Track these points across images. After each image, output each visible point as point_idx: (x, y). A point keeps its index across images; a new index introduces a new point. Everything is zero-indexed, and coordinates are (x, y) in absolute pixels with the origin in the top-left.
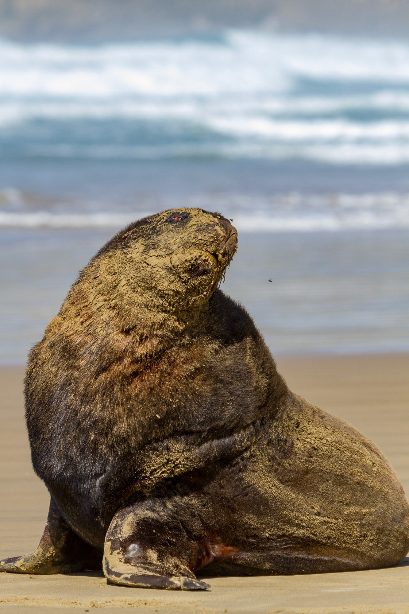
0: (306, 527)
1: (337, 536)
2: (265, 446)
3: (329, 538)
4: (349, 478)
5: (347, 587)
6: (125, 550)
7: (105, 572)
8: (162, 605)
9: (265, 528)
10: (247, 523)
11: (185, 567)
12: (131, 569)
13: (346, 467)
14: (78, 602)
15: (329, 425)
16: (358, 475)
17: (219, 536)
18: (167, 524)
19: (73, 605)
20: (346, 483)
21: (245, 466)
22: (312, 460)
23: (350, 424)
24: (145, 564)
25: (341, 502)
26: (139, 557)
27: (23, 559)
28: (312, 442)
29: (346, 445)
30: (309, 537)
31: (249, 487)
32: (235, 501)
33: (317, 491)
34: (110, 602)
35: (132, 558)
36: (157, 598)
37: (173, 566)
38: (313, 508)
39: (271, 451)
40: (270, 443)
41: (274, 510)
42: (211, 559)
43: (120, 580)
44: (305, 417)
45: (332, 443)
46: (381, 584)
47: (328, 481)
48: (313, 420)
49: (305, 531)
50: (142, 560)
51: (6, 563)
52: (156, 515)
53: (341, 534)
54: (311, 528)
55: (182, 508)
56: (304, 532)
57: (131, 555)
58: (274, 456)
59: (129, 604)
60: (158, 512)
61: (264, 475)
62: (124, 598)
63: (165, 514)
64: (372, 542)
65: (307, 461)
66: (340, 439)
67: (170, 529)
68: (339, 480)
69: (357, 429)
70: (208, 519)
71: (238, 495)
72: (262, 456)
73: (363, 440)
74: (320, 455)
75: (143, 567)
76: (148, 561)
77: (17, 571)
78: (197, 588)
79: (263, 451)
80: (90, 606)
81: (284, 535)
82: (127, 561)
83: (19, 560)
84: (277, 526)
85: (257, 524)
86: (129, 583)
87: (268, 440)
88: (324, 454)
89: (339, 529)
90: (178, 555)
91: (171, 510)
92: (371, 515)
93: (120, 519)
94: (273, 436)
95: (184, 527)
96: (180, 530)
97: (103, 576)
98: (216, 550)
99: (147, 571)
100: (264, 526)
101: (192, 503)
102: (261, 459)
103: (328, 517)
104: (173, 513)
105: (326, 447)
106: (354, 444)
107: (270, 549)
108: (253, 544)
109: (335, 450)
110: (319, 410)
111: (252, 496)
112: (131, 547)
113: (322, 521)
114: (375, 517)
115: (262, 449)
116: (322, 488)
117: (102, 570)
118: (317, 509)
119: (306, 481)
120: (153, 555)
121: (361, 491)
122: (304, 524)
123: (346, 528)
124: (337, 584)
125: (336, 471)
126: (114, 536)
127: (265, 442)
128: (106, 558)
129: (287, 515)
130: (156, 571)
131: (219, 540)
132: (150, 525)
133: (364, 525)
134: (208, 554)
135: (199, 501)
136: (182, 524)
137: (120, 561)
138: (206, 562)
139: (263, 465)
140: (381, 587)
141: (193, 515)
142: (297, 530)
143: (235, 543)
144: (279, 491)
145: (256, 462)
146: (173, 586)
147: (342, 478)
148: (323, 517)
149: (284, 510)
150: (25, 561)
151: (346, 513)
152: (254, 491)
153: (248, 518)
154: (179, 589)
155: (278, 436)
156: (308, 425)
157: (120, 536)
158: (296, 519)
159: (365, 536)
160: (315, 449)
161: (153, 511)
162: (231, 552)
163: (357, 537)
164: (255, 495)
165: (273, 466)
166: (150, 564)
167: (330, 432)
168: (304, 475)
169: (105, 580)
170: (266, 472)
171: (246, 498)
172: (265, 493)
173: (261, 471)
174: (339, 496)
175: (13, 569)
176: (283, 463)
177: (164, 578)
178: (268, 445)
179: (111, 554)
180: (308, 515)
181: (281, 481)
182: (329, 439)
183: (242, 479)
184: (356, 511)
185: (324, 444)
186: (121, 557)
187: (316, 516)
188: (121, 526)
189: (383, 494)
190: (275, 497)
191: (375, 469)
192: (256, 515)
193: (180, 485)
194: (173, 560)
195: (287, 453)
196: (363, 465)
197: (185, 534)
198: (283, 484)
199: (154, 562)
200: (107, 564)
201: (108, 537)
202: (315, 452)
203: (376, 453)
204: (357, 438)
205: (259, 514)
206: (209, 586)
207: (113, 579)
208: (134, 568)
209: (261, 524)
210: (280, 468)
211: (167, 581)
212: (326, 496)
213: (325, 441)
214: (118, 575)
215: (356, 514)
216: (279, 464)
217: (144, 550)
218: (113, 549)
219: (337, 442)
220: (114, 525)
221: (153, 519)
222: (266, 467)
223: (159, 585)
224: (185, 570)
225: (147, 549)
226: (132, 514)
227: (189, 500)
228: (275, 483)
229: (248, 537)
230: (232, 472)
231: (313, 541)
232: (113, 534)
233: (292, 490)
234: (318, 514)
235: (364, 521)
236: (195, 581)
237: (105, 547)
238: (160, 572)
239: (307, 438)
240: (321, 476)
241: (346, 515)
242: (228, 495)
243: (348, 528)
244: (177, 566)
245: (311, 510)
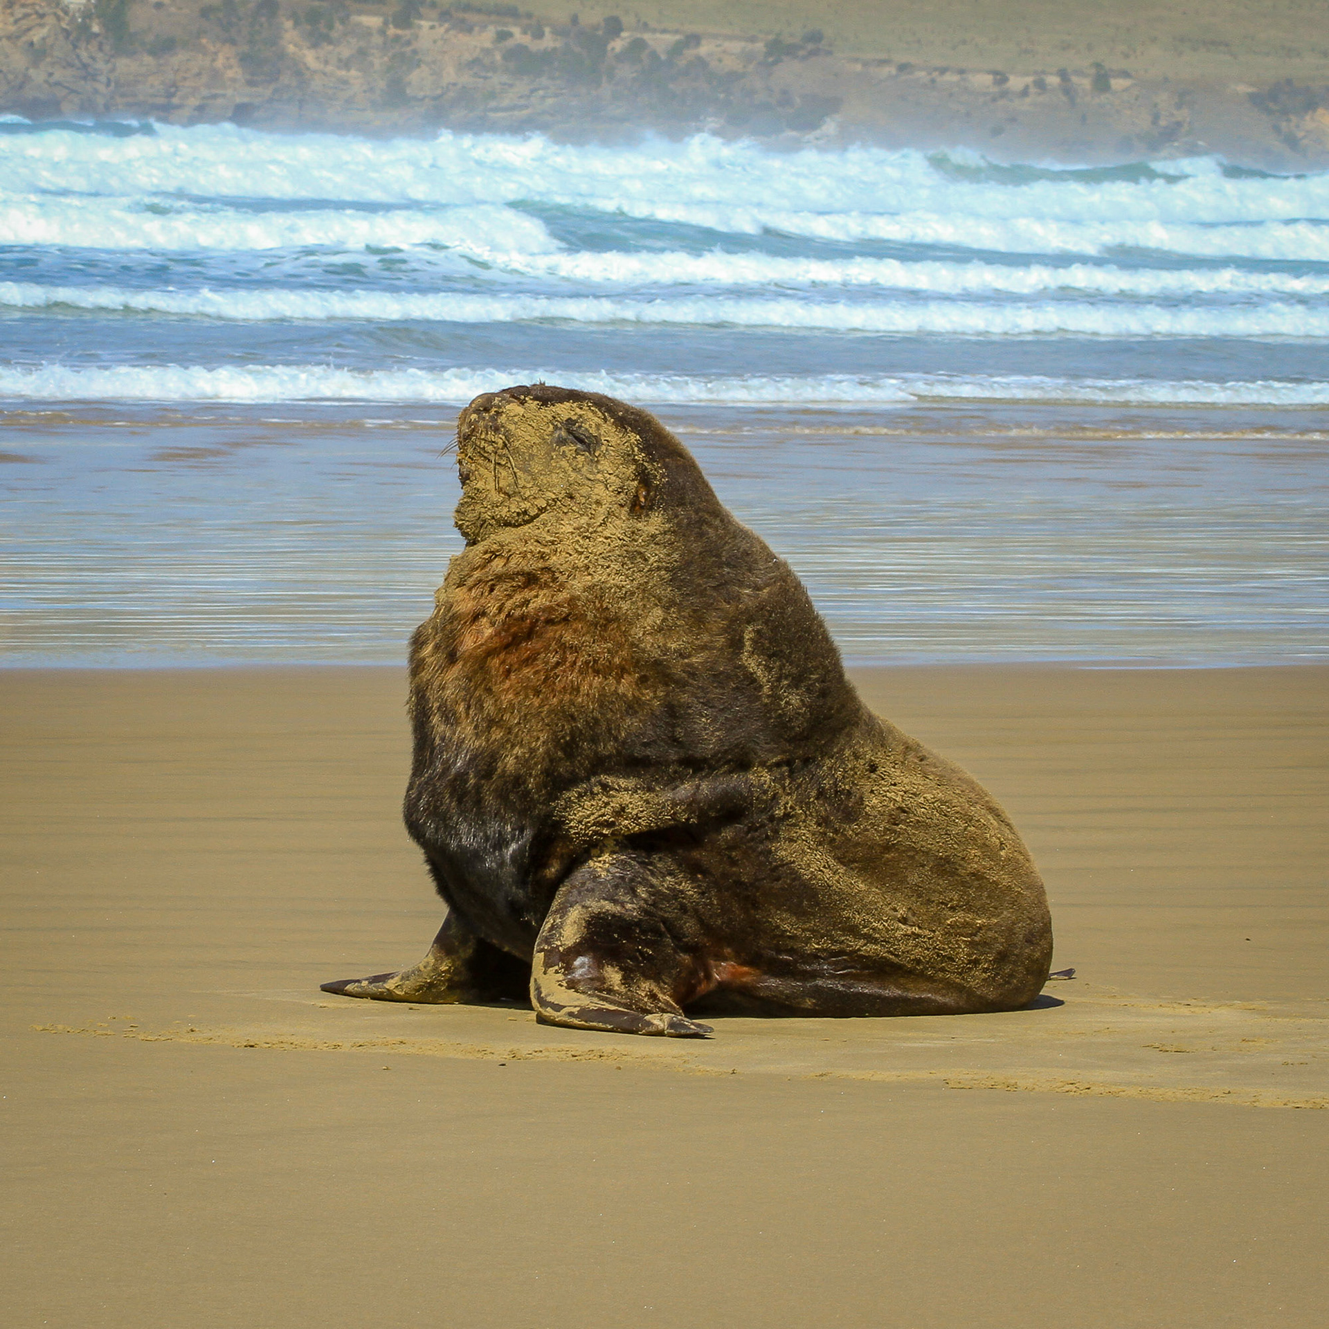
0: (882, 941)
1: (930, 959)
2: (812, 800)
3: (918, 962)
4: (960, 865)
5: (937, 1039)
6: (568, 969)
7: (535, 1002)
8: (629, 1059)
9: (810, 938)
10: (778, 927)
11: (667, 998)
12: (578, 999)
13: (956, 846)
14: (489, 1050)
15: (932, 772)
16: (975, 860)
17: (729, 946)
18: (638, 924)
19: (479, 1055)
20: (954, 873)
21: (776, 832)
22: (897, 828)
23: (969, 774)
24: (601, 991)
25: (942, 903)
26: (591, 979)
27: (400, 976)
28: (897, 799)
29: (957, 809)
30: (885, 958)
31: (783, 866)
32: (758, 889)
33: (903, 881)
34: (541, 1051)
35: (579, 981)
36: (621, 1048)
37: (646, 995)
38: (895, 910)
39: (823, 808)
40: (821, 794)
41: (826, 907)
42: (712, 986)
43: (560, 1016)
44: (889, 756)
45: (933, 803)
46: (993, 1037)
47: (923, 866)
48: (902, 762)
49: (878, 947)
50: (597, 984)
51: (370, 983)
52: (619, 908)
53: (938, 956)
54: (889, 942)
55: (665, 897)
56: (877, 949)
57: (578, 974)
58: (828, 817)
59: (574, 1056)
60: (622, 904)
61: (809, 848)
62: (563, 1046)
63: (634, 906)
64: (986, 973)
65: (889, 830)
66: (948, 798)
67: (643, 932)
68: (942, 866)
69: (982, 784)
70: (711, 916)
71: (764, 879)
72: (806, 817)
73: (987, 802)
74: (911, 822)
75: (598, 997)
76: (605, 986)
77: (389, 997)
78: (692, 1032)
79: (809, 809)
80: (508, 1057)
81: (841, 953)
82: (572, 985)
83: (392, 978)
84: (830, 936)
85: (795, 929)
86: (576, 1021)
87: (818, 790)
88: (918, 821)
89: (935, 948)
90: (657, 978)
91: (646, 901)
92: (990, 929)
93: (558, 916)
94: (827, 783)
95: (669, 930)
96: (661, 934)
97: (532, 1009)
98: (723, 971)
99: (605, 1003)
100: (808, 934)
101: (681, 888)
102: (804, 821)
103: (920, 928)
104: (647, 904)
105: (923, 810)
106: (972, 808)
107: (814, 975)
108: (787, 963)
109: (938, 815)
110: (918, 745)
111: (788, 881)
112: (577, 962)
113: (909, 932)
114: (996, 932)
115: (806, 804)
116: (914, 878)
117: (530, 999)
118: (902, 912)
119: (885, 864)
120: (614, 976)
121: (977, 888)
122: (877, 935)
123: (946, 947)
124: (921, 1034)
125: (938, 851)
126: (549, 944)
127: (813, 794)
128: (535, 980)
129: (849, 918)
130: (619, 1004)
131: (729, 953)
132: (609, 925)
133: (978, 944)
134: (708, 977)
135: (693, 885)
136: (664, 923)
137: (562, 986)
138: (703, 988)
139: (807, 831)
140: (993, 1040)
141: (683, 909)
142: (865, 945)
143: (754, 960)
144: (837, 877)
145: (794, 825)
146: (651, 1029)
147: (948, 862)
148: (911, 926)
149: (844, 910)
150: (402, 978)
151: (949, 922)
152: (791, 874)
153: (780, 919)
154: (660, 1033)
155: (835, 784)
156: (893, 770)
157: (559, 943)
158: (865, 927)
159: (976, 962)
160: (904, 812)
161: (615, 902)
162: (748, 975)
163: (963, 963)
164: (794, 880)
165: (826, 834)
166: (610, 991)
167: (933, 784)
168: (881, 853)
169: (533, 1015)
170: (812, 843)
171: (778, 885)
172: (811, 879)
173: (803, 840)
174: (940, 893)
175: (382, 993)
176: (844, 830)
177: (633, 1015)
178: (817, 798)
179: (545, 973)
180: (886, 921)
181: (840, 860)
182: (929, 796)
183: (770, 852)
184: (965, 921)
185: (920, 805)
186: (561, 979)
187: (900, 924)
188: (561, 926)
189: (1013, 895)
190: (830, 887)
191: (1002, 853)
192: (795, 914)
193: (660, 858)
194: (647, 986)
195: (851, 814)
196: (984, 844)
197: (668, 940)
198: (845, 866)
199: (616, 988)
200: (538, 989)
201: (538, 945)
202: (903, 816)
203: (1008, 825)
204: (979, 797)
205: (801, 913)
206: (712, 1030)
207: (548, 1014)
208: (583, 996)
209: (803, 930)
210: (838, 838)
211: (641, 1019)
212: (917, 891)
213: (922, 799)
214: (558, 1008)
215: (966, 925)
216: (836, 832)
217: (599, 967)
218: (547, 965)
219: (944, 803)
220: (549, 925)
221: (614, 916)
222: (813, 835)
223: (626, 1026)
224: (667, 1003)
225: (603, 966)
226: (578, 907)
227: (676, 883)
228: (830, 863)
229: (779, 951)
230: (752, 839)
231: (892, 965)
232: (547, 940)
233: (859, 876)
234: (904, 921)
235: (976, 939)
236: (687, 1021)
237: (534, 962)
238: (628, 1006)
239: (888, 791)
240: (912, 858)
241: (949, 925)
242: (745, 879)
243: (950, 948)
244: (653, 996)
245: (892, 913)
